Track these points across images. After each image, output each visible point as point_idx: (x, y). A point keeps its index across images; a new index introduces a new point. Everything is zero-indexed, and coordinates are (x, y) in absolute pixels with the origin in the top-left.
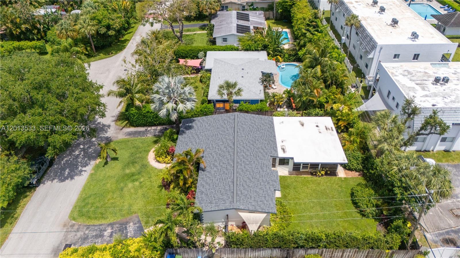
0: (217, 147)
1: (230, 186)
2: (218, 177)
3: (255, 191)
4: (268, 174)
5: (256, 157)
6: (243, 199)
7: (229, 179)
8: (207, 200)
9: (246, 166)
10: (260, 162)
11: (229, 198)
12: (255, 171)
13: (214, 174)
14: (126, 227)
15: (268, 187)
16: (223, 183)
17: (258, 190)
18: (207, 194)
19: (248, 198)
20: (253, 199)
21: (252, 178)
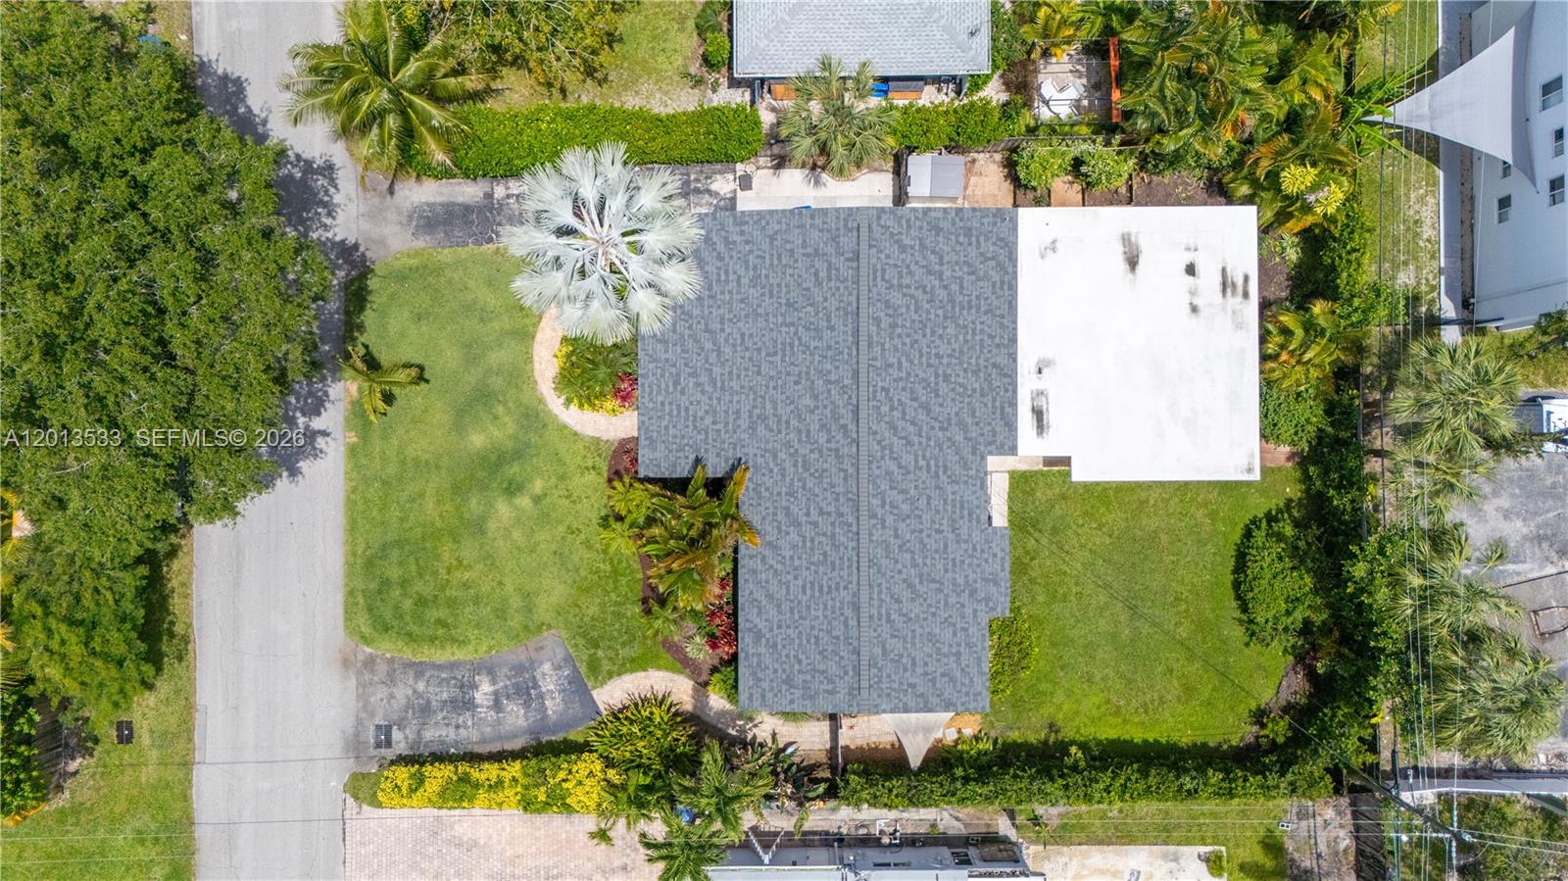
0: (794, 423)
1: (846, 623)
2: (806, 573)
3: (929, 634)
4: (975, 549)
5: (937, 475)
6: (889, 676)
7: (843, 593)
8: (775, 671)
9: (902, 526)
10: (950, 497)
11: (846, 673)
12: (931, 544)
13: (792, 558)
14: (534, 678)
15: (968, 611)
16: (825, 606)
17: (937, 631)
18: (775, 645)
19: (905, 670)
20: (919, 670)
21: (921, 582)
